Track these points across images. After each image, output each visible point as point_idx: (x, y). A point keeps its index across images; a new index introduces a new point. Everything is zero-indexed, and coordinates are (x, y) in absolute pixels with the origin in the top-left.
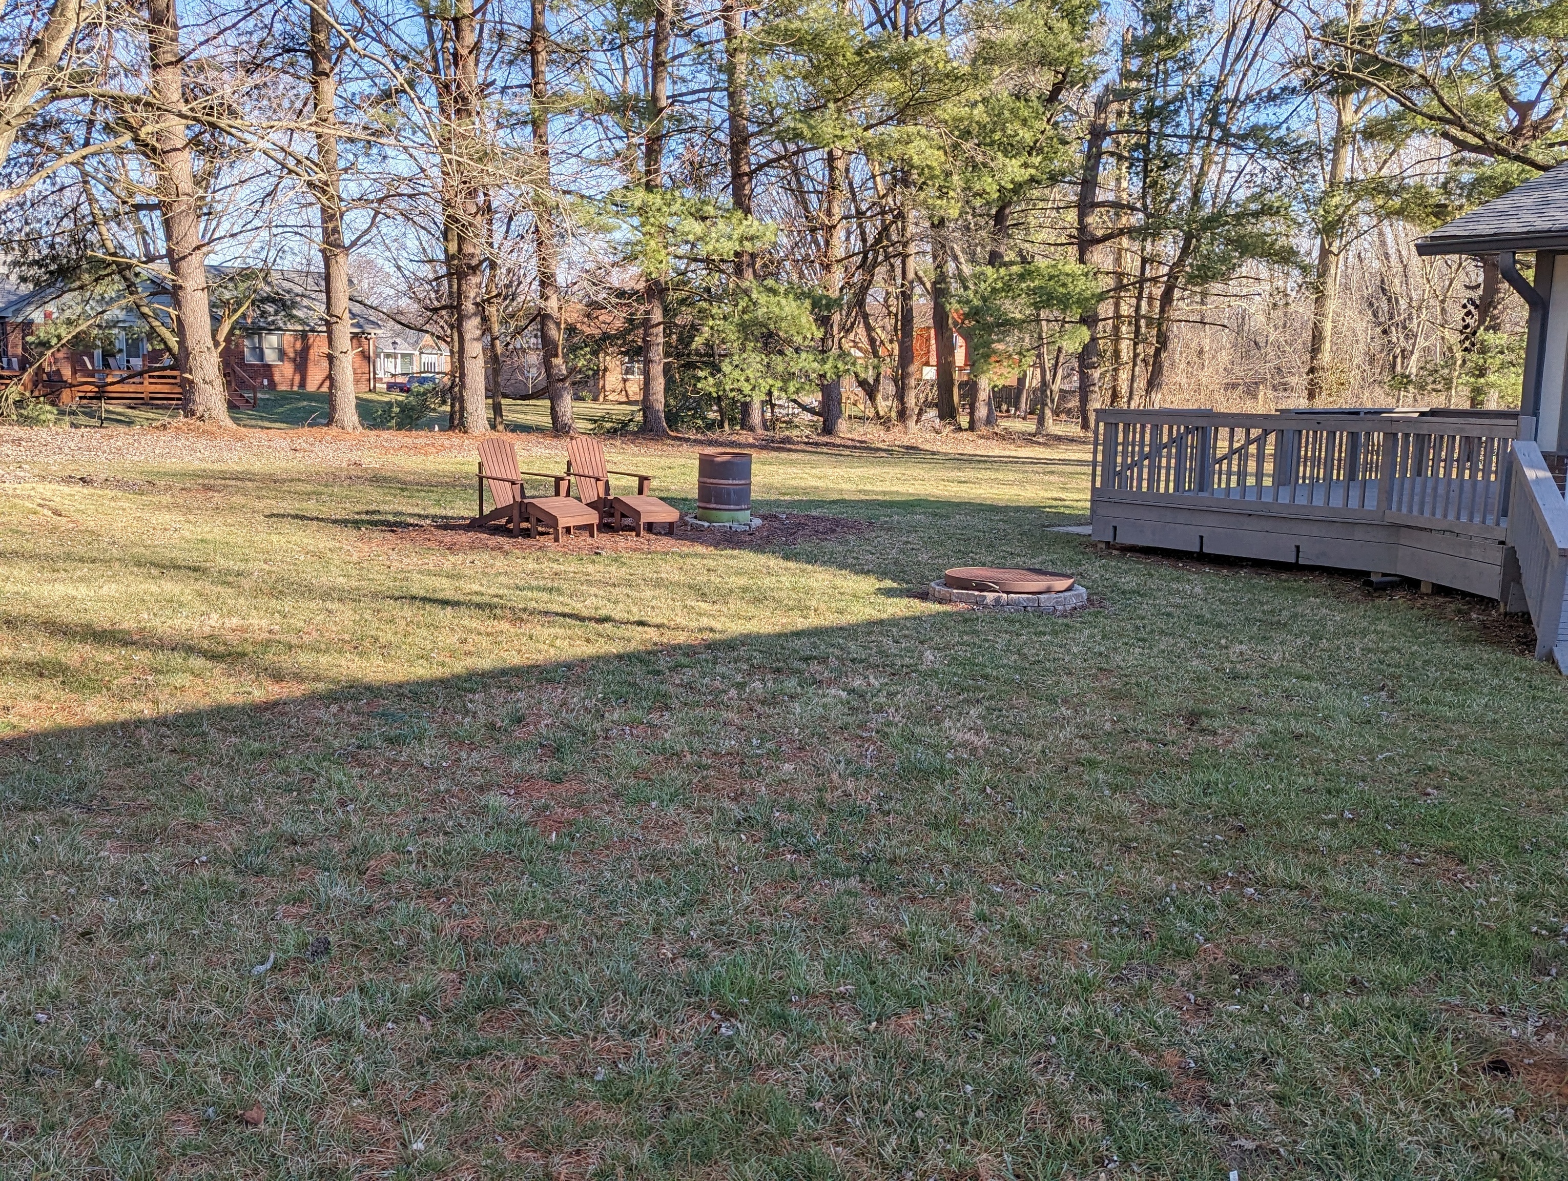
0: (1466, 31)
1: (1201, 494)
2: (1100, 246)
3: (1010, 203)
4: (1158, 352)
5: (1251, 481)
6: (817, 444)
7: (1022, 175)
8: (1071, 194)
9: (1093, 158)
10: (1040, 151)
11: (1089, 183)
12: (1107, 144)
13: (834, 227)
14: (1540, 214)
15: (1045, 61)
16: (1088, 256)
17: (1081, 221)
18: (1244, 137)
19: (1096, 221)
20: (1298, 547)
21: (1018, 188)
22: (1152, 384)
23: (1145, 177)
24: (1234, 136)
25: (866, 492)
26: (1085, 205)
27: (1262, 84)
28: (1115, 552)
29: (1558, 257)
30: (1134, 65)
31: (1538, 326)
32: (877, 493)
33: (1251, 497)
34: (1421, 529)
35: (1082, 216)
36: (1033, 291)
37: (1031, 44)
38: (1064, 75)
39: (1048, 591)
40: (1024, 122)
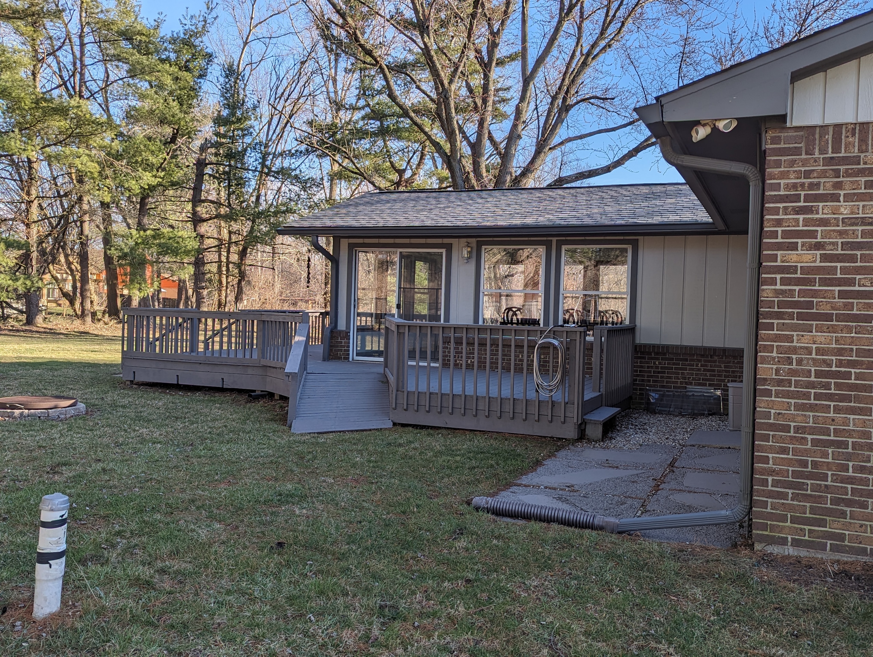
0: (374, 134)
1: (192, 354)
2: (205, 224)
3: (148, 196)
4: (240, 282)
5: (225, 347)
6: (18, 331)
7: (154, 181)
8: (189, 194)
9: (200, 176)
10: (164, 170)
11: (197, 189)
12: (208, 170)
13: (32, 202)
14: (331, 219)
15: (163, 121)
16: (198, 228)
17: (193, 209)
18: (277, 173)
19: (202, 210)
20: (223, 379)
21: (152, 188)
22: (238, 298)
23: (229, 189)
24: (273, 171)
25: (21, 358)
26: (196, 201)
27: (288, 147)
28: (135, 386)
29: (342, 240)
30: (222, 130)
31: (334, 271)
32: (28, 358)
33: (216, 355)
34: (274, 368)
35: (194, 206)
36: (159, 245)
37: (157, 111)
38: (177, 130)
39: (56, 407)
40: (153, 153)
